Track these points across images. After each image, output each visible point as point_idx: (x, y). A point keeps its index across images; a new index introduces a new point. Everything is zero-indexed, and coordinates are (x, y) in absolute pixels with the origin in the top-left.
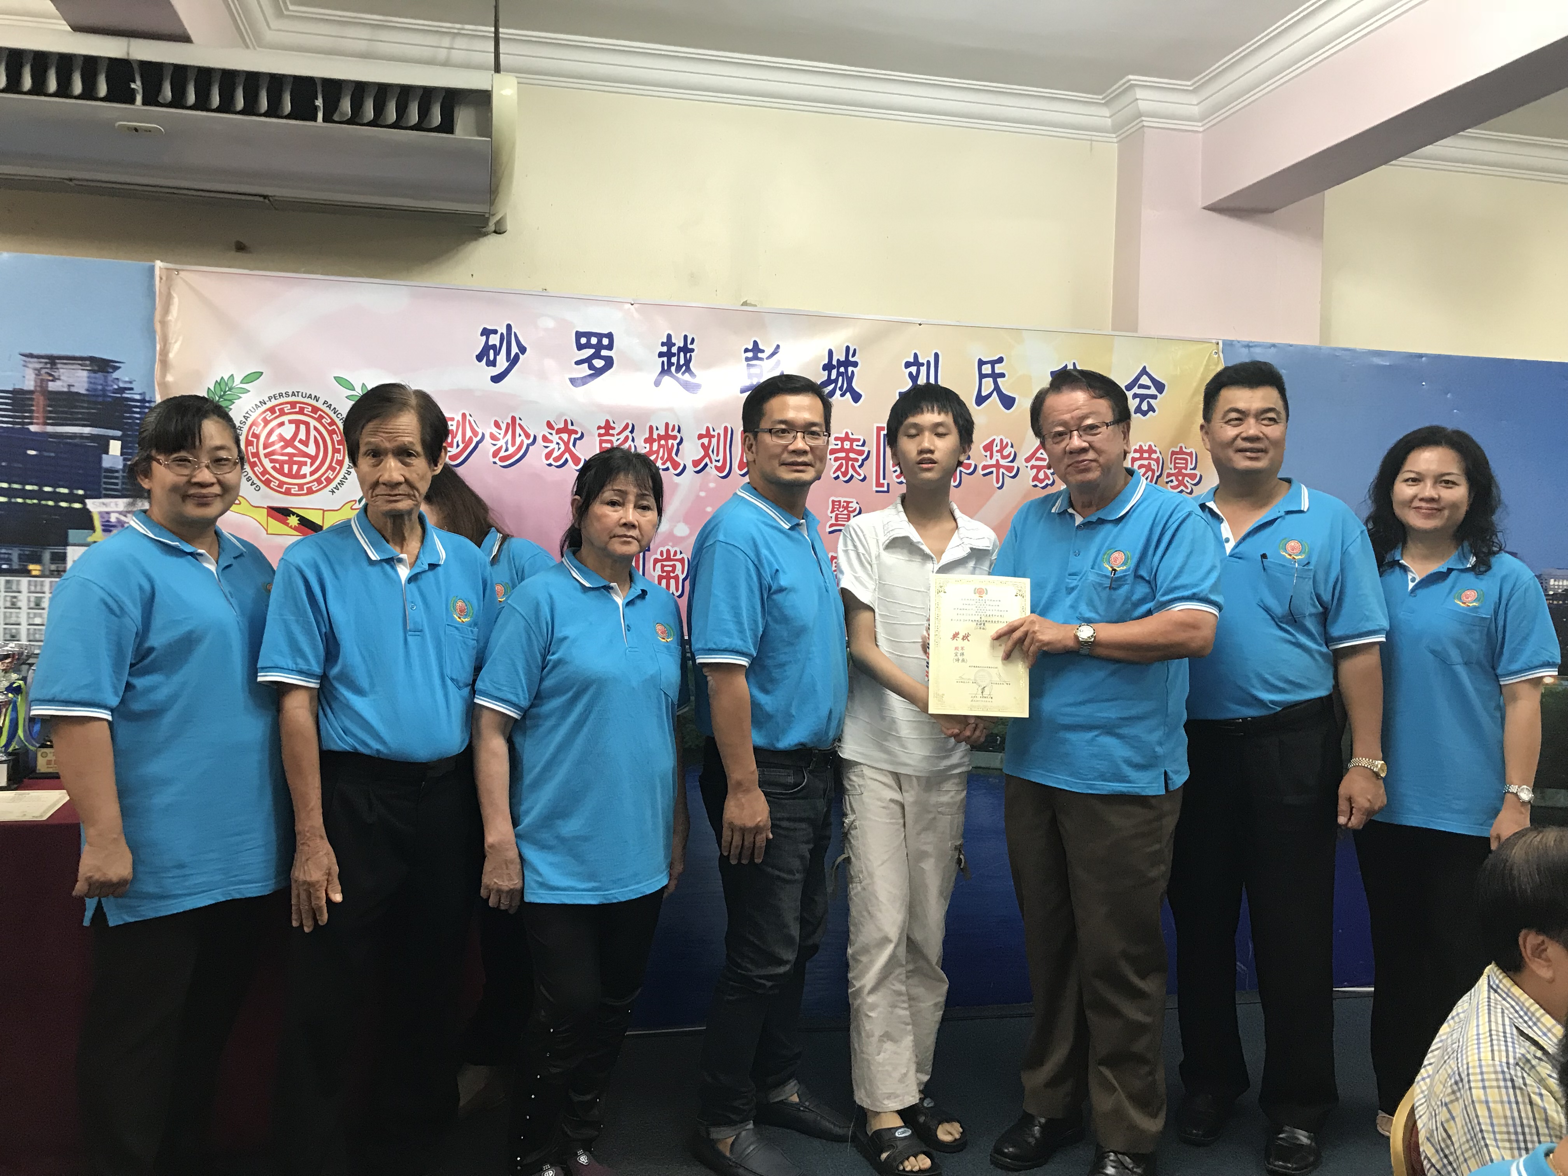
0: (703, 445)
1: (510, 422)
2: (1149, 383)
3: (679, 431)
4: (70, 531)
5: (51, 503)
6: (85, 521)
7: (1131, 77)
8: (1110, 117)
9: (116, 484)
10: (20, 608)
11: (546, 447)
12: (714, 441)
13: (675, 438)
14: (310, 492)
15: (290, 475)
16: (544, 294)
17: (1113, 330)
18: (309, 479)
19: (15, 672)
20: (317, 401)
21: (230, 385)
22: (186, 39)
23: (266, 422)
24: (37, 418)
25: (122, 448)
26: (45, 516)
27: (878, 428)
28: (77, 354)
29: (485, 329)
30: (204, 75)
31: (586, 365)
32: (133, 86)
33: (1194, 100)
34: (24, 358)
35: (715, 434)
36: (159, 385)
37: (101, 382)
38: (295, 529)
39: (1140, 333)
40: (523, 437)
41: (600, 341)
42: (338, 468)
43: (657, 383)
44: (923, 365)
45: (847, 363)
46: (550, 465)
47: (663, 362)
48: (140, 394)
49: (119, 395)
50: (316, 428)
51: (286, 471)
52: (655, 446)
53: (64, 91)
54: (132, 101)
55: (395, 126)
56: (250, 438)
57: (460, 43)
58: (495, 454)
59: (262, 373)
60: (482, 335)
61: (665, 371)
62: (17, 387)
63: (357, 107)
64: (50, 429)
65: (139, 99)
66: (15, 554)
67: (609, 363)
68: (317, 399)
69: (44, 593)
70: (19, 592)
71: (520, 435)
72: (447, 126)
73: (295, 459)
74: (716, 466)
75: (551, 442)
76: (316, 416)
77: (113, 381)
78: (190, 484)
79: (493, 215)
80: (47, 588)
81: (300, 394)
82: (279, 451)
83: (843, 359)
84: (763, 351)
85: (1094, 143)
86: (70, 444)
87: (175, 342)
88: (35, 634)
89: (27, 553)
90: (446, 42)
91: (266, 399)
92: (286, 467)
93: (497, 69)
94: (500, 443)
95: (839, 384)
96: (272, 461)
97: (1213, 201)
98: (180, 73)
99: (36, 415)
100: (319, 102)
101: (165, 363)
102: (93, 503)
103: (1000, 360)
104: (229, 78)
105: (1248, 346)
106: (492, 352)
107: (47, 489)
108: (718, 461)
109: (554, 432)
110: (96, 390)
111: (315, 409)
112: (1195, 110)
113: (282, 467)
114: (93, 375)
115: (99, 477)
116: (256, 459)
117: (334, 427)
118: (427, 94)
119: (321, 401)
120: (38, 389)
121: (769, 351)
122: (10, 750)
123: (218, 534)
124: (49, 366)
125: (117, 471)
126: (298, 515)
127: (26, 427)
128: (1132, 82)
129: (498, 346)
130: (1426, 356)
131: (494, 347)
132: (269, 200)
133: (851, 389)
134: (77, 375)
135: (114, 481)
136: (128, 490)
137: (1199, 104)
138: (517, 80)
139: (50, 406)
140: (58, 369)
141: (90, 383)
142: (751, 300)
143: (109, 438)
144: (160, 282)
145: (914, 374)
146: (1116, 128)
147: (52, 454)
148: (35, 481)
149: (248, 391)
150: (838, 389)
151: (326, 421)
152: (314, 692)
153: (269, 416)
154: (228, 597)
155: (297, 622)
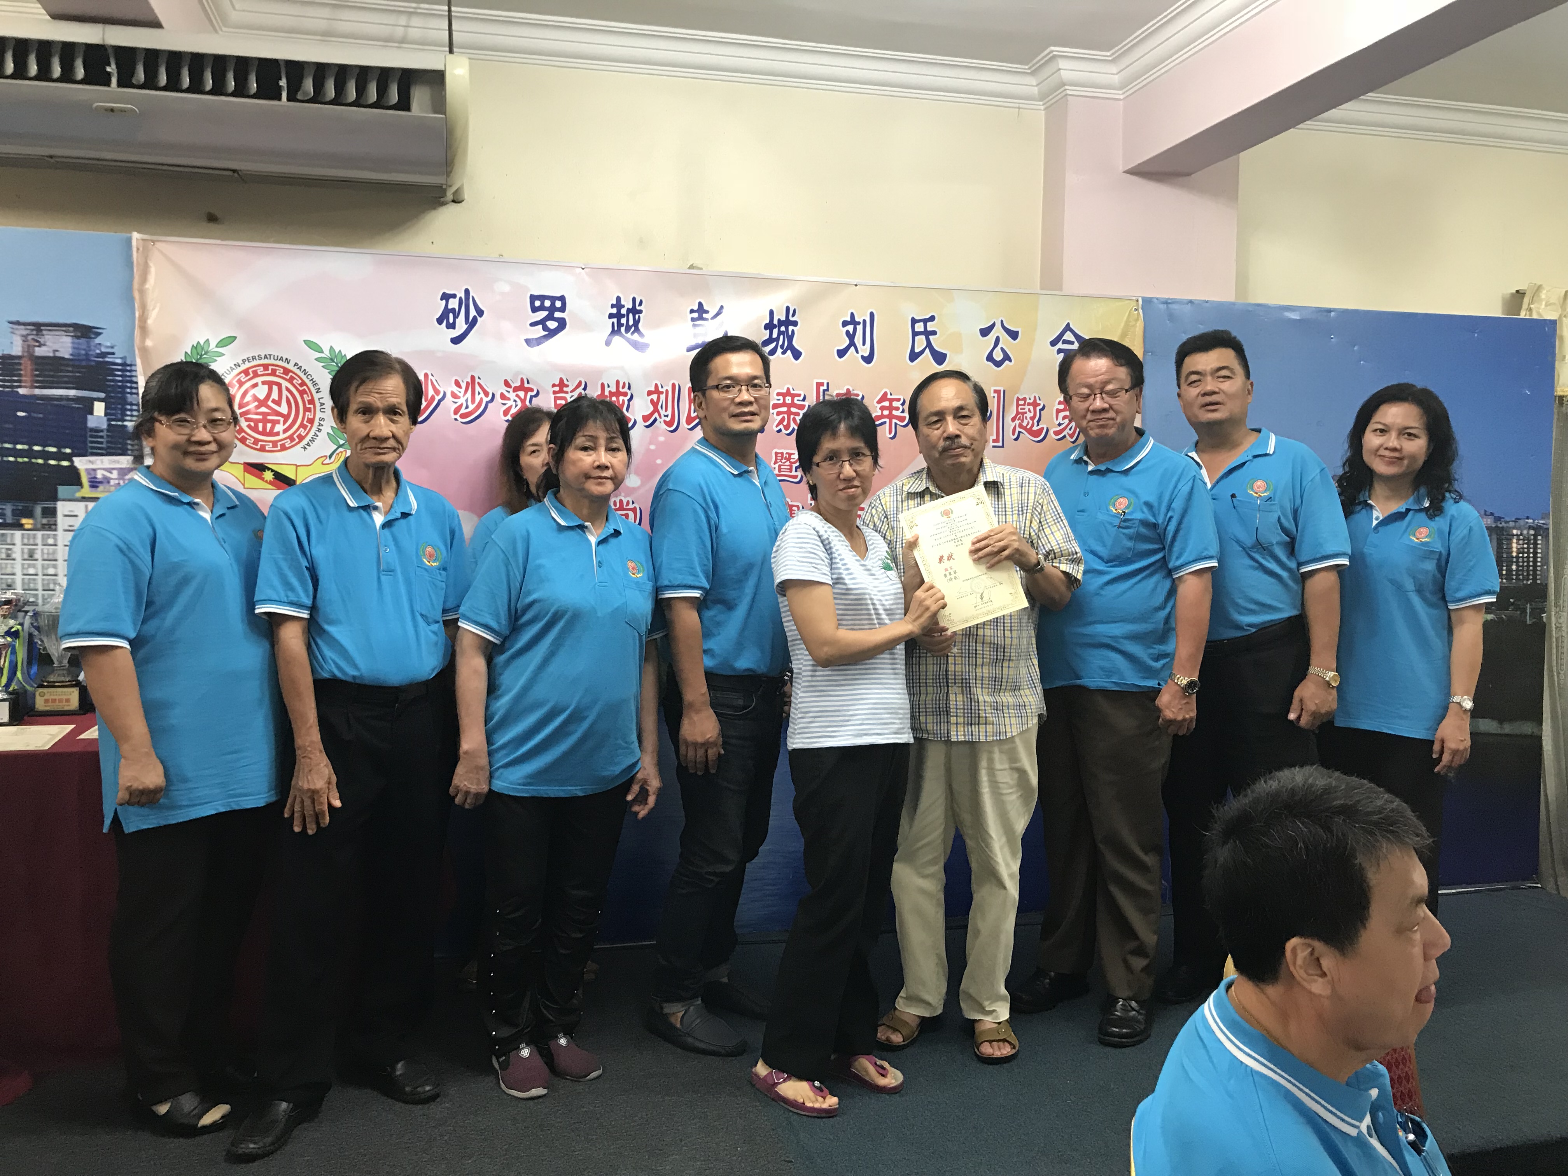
0: (652, 401)
1: (469, 380)
2: (1072, 338)
3: (629, 388)
4: (59, 487)
5: (40, 461)
6: (73, 477)
7: (1053, 48)
8: (1037, 85)
9: (101, 443)
10: (14, 559)
11: (505, 404)
12: (663, 397)
13: (625, 394)
14: (284, 448)
15: (263, 433)
16: (500, 261)
17: (1042, 289)
18: (282, 436)
19: (12, 618)
20: (288, 363)
21: (206, 349)
22: (156, 24)
23: (241, 384)
24: (26, 382)
25: (106, 408)
26: (34, 473)
27: (817, 383)
28: (62, 321)
29: (444, 293)
30: (175, 59)
31: (540, 326)
32: (108, 69)
33: (1114, 69)
34: (11, 325)
35: (664, 390)
36: (138, 349)
37: (84, 347)
38: (271, 483)
39: (1064, 292)
40: (482, 395)
41: (553, 304)
42: (309, 425)
43: (608, 343)
44: (859, 323)
45: (787, 323)
47: (613, 323)
48: (121, 358)
49: (101, 359)
50: (287, 389)
51: (261, 429)
53: (44, 74)
54: (108, 84)
55: (356, 104)
57: (415, 21)
58: (456, 412)
59: (236, 338)
60: (442, 299)
61: (615, 332)
62: (5, 352)
63: (319, 86)
64: (37, 392)
65: (114, 81)
66: (8, 509)
67: (562, 324)
68: (288, 362)
69: (36, 545)
70: (14, 544)
71: (479, 393)
72: (404, 104)
73: (269, 417)
74: (665, 421)
75: (509, 399)
77: (95, 346)
78: (190, 442)
79: (450, 186)
80: (39, 541)
81: (272, 357)
82: (254, 410)
83: (783, 318)
84: (707, 312)
85: (1020, 110)
86: (57, 405)
87: (153, 309)
88: (29, 583)
89: (20, 508)
90: (403, 20)
91: (240, 362)
92: (260, 425)
93: (451, 49)
94: (462, 401)
95: (780, 343)
96: (247, 420)
97: (1133, 165)
98: (152, 56)
99: (23, 379)
100: (283, 83)
101: (144, 330)
102: (80, 461)
103: (932, 318)
104: (197, 61)
105: (1166, 302)
106: (451, 315)
107: (36, 448)
108: (667, 416)
109: (511, 390)
110: (79, 355)
111: (286, 371)
112: (1116, 79)
113: (256, 426)
114: (77, 341)
115: (85, 436)
117: (305, 387)
118: (384, 75)
119: (292, 363)
120: (26, 354)
121: (713, 311)
122: (11, 689)
123: (213, 485)
124: (35, 332)
125: (102, 431)
126: (272, 471)
127: (15, 390)
128: (1054, 53)
129: (457, 309)
130: (1334, 310)
131: (453, 310)
132: (238, 173)
133: (791, 347)
134: (61, 340)
135: (99, 440)
136: (113, 448)
137: (1118, 73)
138: (470, 59)
139: (36, 370)
140: (43, 335)
141: (74, 348)
142: (697, 263)
143: (91, 401)
144: (137, 252)
145: (851, 332)
146: (1043, 97)
147: (41, 416)
148: (25, 440)
149: (223, 355)
150: (779, 347)
151: (297, 382)
152: (305, 623)
153: (243, 377)
154: (221, 542)
155: (285, 560)
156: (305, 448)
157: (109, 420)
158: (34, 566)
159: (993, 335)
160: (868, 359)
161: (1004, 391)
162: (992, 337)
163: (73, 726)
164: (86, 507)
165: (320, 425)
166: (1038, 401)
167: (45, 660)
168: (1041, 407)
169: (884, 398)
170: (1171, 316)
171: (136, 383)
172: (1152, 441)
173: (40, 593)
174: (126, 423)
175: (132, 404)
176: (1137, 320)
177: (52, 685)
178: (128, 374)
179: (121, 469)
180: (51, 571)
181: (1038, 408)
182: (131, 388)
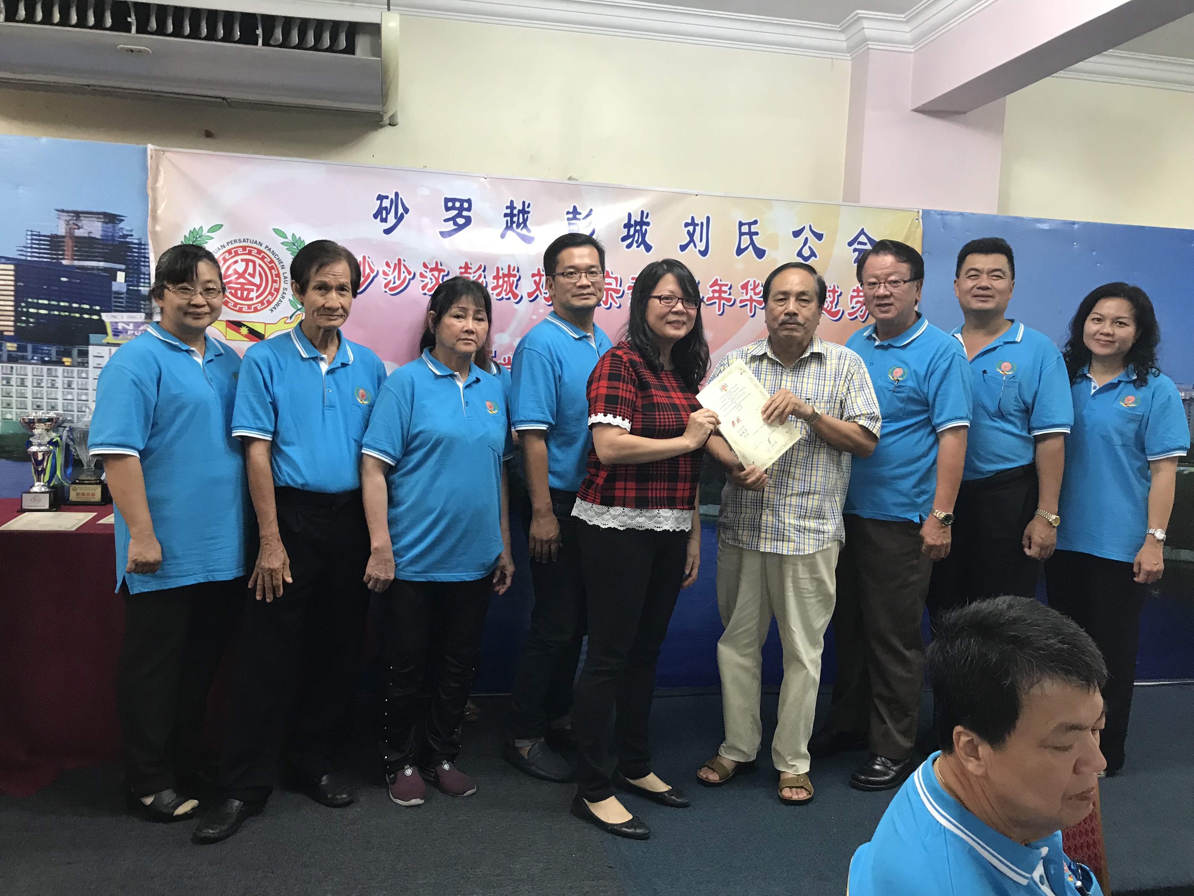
0: (535, 281)
1: (397, 262)
2: (866, 241)
3: (518, 271)
4: (91, 336)
5: (77, 315)
6: (101, 328)
7: (858, 11)
8: (845, 41)
9: (122, 303)
10: (57, 388)
11: (423, 281)
13: (515, 276)
14: (256, 310)
15: (241, 298)
16: (424, 171)
17: (844, 201)
18: (255, 301)
19: (54, 432)
20: (261, 246)
21: (200, 233)
23: (226, 260)
24: (67, 255)
25: (126, 277)
26: (73, 324)
28: (95, 210)
29: (379, 195)
30: (179, 12)
31: (452, 222)
32: (129, 20)
33: (907, 28)
34: (58, 213)
36: (151, 233)
37: (111, 230)
38: (245, 336)
39: (861, 204)
40: (406, 273)
41: (462, 205)
42: (276, 293)
43: (503, 236)
44: (698, 225)
45: (642, 223)
46: (425, 294)
47: (507, 221)
48: (138, 239)
49: (123, 240)
50: (260, 265)
51: (239, 295)
52: (501, 282)
53: (82, 23)
54: (129, 31)
55: (313, 49)
58: (386, 286)
59: (222, 225)
60: (377, 199)
61: (509, 227)
62: (54, 233)
63: (286, 34)
64: (76, 263)
65: (134, 29)
66: (53, 350)
67: (468, 220)
68: (261, 244)
69: (73, 377)
70: (57, 377)
71: (404, 272)
72: (350, 49)
73: (246, 287)
75: (426, 277)
77: (119, 230)
78: (189, 305)
79: (386, 113)
81: (249, 241)
82: (234, 281)
83: (639, 220)
84: (580, 214)
85: (832, 61)
86: (91, 274)
87: (162, 203)
88: (68, 406)
89: (62, 350)
91: (225, 244)
92: (239, 292)
93: (388, 6)
94: (391, 277)
95: (636, 238)
96: (231, 288)
97: (920, 105)
98: (162, 10)
99: (66, 253)
100: (259, 32)
101: (155, 218)
102: (106, 316)
103: (755, 222)
104: (196, 14)
105: (942, 214)
106: (384, 212)
107: (75, 305)
109: (428, 270)
110: (107, 236)
111: (259, 252)
112: (908, 37)
113: (236, 293)
114: (105, 225)
115: (110, 297)
117: (273, 264)
118: (336, 26)
119: (264, 246)
120: (68, 235)
121: (584, 214)
122: (52, 484)
123: (206, 338)
124: (75, 218)
125: (122, 294)
126: (247, 327)
127: (60, 261)
128: (860, 15)
129: (389, 207)
130: (1078, 223)
131: (386, 208)
132: (227, 101)
133: (644, 242)
134: (94, 225)
135: (120, 300)
136: (130, 307)
137: (910, 31)
138: (400, 14)
139: (76, 246)
140: (81, 220)
141: (103, 231)
142: (574, 176)
143: (116, 270)
144: (151, 159)
145: (691, 232)
146: (850, 50)
147: (78, 281)
148: (66, 299)
149: (213, 238)
150: (635, 243)
151: (267, 260)
152: (268, 443)
153: (227, 256)
154: (209, 381)
155: (254, 396)
156: (272, 311)
157: (128, 285)
158: (71, 394)
160: (704, 253)
162: (802, 238)
163: (95, 514)
164: (110, 350)
165: (284, 293)
166: (837, 289)
167: (77, 463)
168: (839, 293)
169: (715, 283)
170: (945, 225)
171: (148, 258)
172: (926, 323)
173: (76, 413)
174: (140, 288)
175: (144, 274)
176: (917, 227)
177: (82, 483)
178: (143, 251)
179: (136, 322)
180: (84, 397)
181: (836, 294)
182: (145, 262)
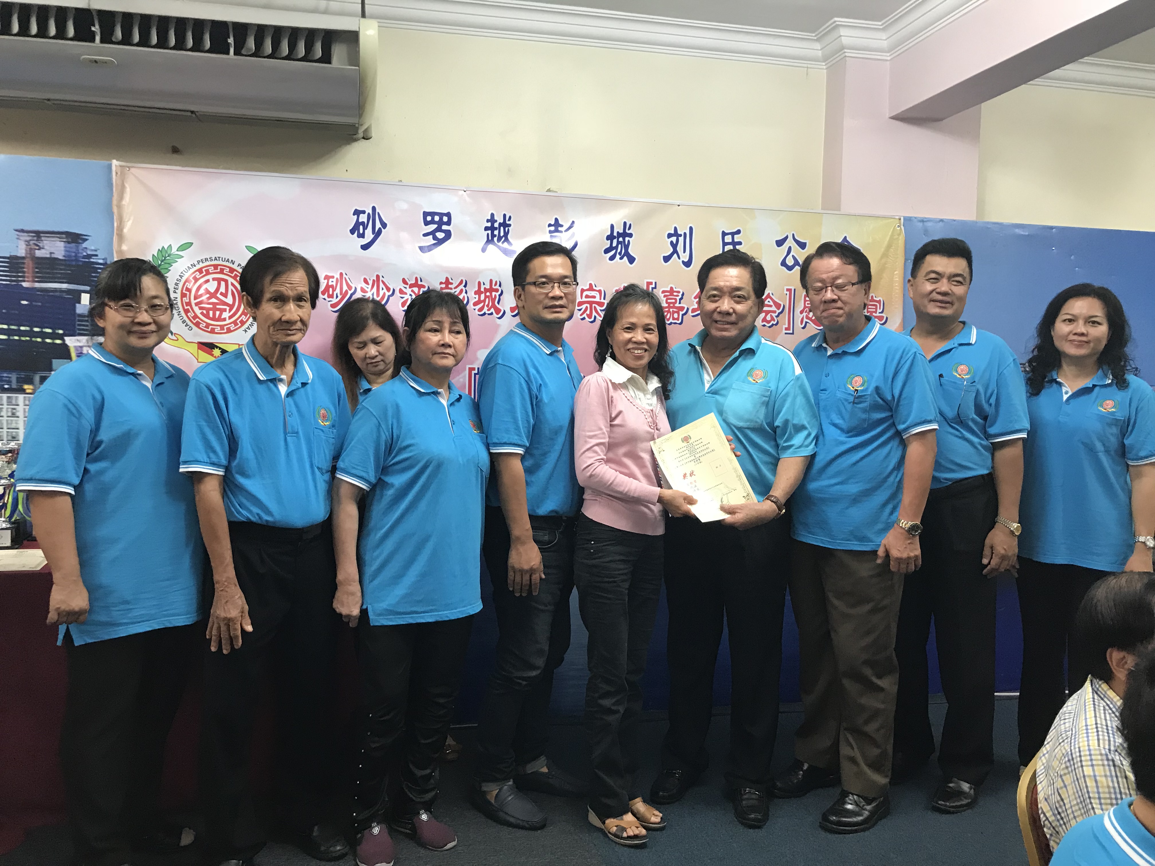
1: (375, 279)
3: (500, 286)
4: (54, 360)
5: (39, 340)
6: (64, 353)
7: (836, 19)
8: (821, 50)
9: (87, 326)
10: (18, 417)
11: (402, 298)
13: (497, 290)
14: (229, 331)
15: (214, 319)
16: (400, 184)
17: (822, 209)
18: (228, 321)
20: (233, 264)
21: (169, 252)
23: (196, 280)
24: (28, 277)
26: (34, 349)
27: (647, 283)
28: (56, 230)
29: (356, 210)
30: (146, 20)
31: (431, 236)
32: (93, 29)
33: (883, 36)
34: (17, 233)
36: (116, 252)
37: (74, 250)
39: (842, 212)
40: (385, 290)
41: (441, 219)
43: (484, 250)
44: (681, 235)
45: (624, 235)
47: (488, 234)
48: (103, 259)
49: (87, 260)
50: (232, 284)
51: (211, 315)
52: (483, 297)
53: (42, 33)
54: (93, 40)
55: (287, 58)
56: (184, 291)
59: (193, 243)
60: (354, 214)
61: (489, 241)
62: (12, 254)
63: (259, 44)
64: (37, 285)
65: (98, 38)
66: (14, 377)
67: (448, 235)
68: (232, 262)
70: (18, 405)
71: (383, 289)
72: (326, 58)
73: (218, 307)
75: (406, 294)
76: (233, 275)
77: (83, 250)
78: (133, 323)
79: (362, 125)
81: (221, 259)
82: (206, 300)
83: (621, 231)
84: (562, 226)
85: (809, 70)
86: (52, 296)
87: (128, 221)
89: (23, 376)
91: (196, 263)
92: (211, 313)
93: (363, 15)
95: (619, 250)
96: (201, 308)
97: (898, 112)
98: (128, 18)
99: (26, 275)
100: (231, 40)
101: (121, 237)
102: (70, 340)
103: (738, 232)
104: (164, 22)
105: (923, 221)
106: (361, 227)
107: (36, 329)
109: (408, 286)
110: (70, 256)
111: (232, 270)
112: (885, 44)
113: (208, 313)
114: (68, 245)
115: (74, 320)
116: (189, 307)
118: (311, 34)
119: (236, 264)
120: (28, 256)
121: (566, 226)
122: (13, 520)
123: (154, 360)
124: (35, 238)
126: (220, 348)
127: (20, 283)
128: (837, 23)
129: (366, 222)
130: (1055, 227)
131: (363, 223)
132: (196, 115)
133: (627, 254)
134: (56, 245)
135: (83, 323)
137: (888, 38)
138: (378, 22)
139: (37, 268)
140: (42, 241)
141: (66, 251)
142: (553, 187)
143: (81, 292)
144: (116, 176)
145: (675, 242)
146: (825, 58)
147: (40, 304)
148: (27, 323)
149: (183, 257)
150: (618, 254)
153: (198, 275)
154: (160, 406)
155: (208, 426)
156: (246, 331)
159: (786, 247)
160: (688, 264)
161: (795, 290)
170: (926, 232)
172: (878, 325)
176: (899, 235)
